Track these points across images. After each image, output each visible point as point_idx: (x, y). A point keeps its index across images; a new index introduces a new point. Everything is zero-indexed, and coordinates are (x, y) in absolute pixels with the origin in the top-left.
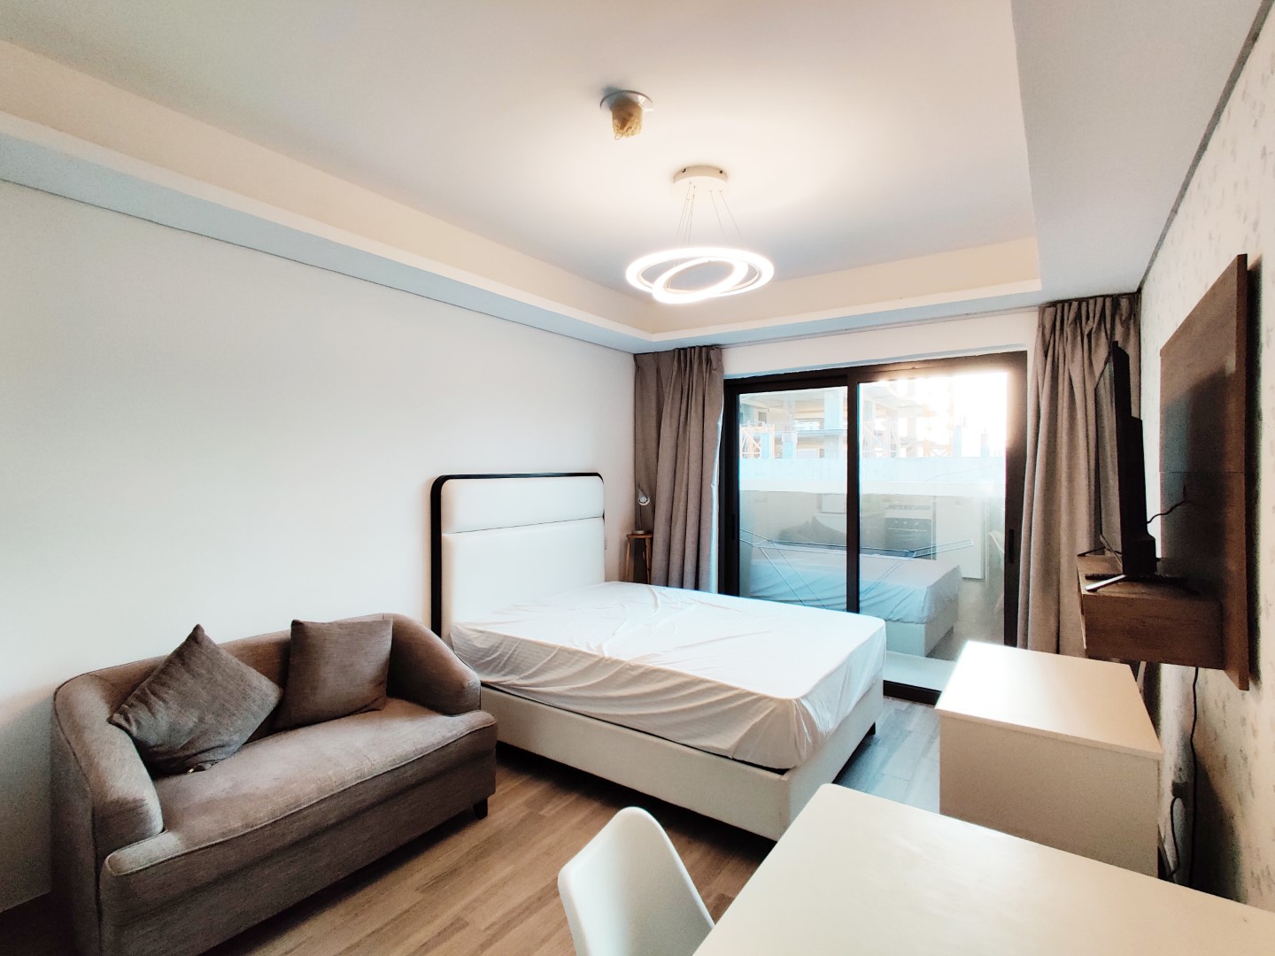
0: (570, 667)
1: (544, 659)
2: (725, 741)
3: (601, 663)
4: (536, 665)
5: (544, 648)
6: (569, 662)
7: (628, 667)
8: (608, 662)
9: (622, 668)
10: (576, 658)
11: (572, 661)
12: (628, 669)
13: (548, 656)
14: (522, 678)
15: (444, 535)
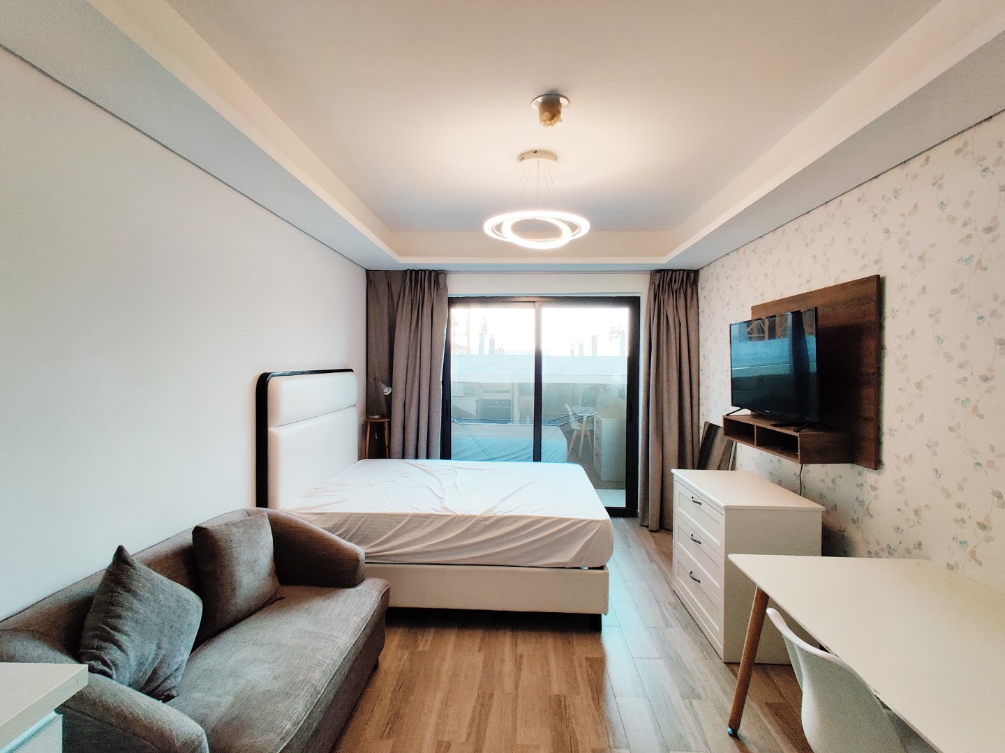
0: (423, 528)
1: (395, 526)
2: (565, 557)
3: (455, 521)
4: (386, 533)
5: (395, 517)
6: (421, 525)
7: (481, 519)
8: (462, 518)
9: (477, 520)
10: (430, 520)
11: (426, 523)
12: (481, 521)
13: (398, 523)
14: (371, 547)
15: (271, 429)
